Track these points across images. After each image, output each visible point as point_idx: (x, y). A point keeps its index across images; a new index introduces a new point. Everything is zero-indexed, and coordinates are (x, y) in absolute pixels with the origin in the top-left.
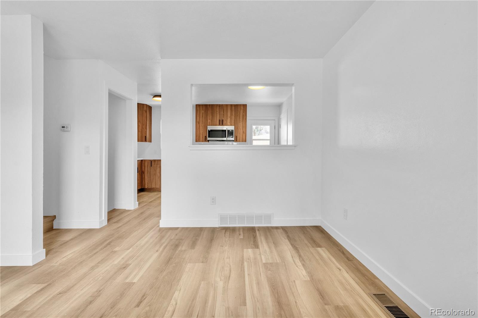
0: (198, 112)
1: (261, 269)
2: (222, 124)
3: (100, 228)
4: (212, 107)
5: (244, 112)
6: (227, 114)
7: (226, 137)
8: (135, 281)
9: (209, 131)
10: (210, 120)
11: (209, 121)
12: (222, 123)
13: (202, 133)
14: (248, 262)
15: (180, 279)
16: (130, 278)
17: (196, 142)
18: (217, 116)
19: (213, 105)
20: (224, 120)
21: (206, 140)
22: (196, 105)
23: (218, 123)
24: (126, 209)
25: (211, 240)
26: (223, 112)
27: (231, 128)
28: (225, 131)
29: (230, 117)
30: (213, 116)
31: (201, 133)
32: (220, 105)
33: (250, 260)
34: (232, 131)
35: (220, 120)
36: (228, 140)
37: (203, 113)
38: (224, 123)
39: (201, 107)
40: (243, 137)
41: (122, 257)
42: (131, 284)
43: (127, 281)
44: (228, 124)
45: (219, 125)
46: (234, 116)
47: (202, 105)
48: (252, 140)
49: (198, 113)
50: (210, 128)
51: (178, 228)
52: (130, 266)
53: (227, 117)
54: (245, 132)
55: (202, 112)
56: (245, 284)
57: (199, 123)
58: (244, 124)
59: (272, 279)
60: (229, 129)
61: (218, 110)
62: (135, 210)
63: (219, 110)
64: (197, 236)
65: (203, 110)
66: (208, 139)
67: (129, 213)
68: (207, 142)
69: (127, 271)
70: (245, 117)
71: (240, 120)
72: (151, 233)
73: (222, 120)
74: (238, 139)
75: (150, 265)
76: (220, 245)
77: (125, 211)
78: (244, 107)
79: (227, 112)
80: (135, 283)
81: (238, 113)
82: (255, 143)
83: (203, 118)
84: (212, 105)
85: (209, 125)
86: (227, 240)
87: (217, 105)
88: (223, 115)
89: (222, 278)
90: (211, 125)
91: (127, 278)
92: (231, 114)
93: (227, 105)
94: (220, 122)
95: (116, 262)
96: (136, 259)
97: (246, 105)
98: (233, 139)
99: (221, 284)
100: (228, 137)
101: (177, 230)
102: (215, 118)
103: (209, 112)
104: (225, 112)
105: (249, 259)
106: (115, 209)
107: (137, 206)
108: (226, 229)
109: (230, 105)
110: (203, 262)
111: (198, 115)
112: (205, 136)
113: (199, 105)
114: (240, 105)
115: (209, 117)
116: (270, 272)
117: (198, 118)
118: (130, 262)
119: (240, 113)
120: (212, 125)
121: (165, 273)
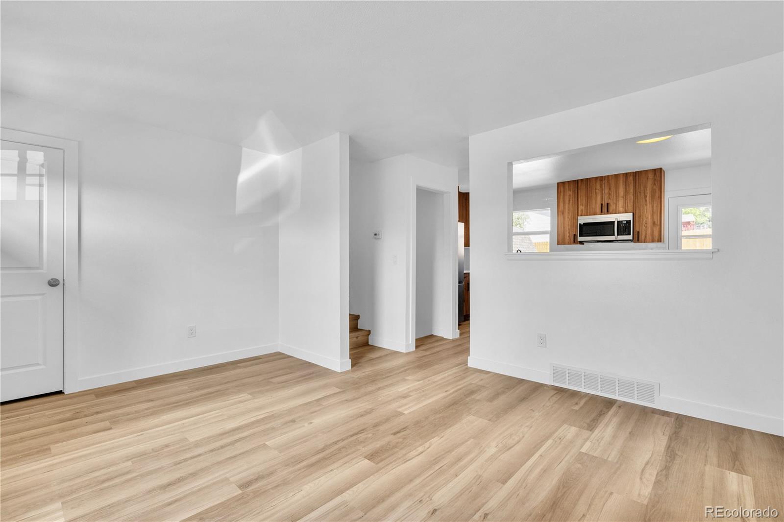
0: (562, 194)
1: (568, 457)
2: (608, 211)
3: (407, 352)
4: (587, 182)
5: (655, 184)
6: (616, 192)
7: (614, 235)
8: (406, 412)
9: (580, 225)
10: (583, 206)
11: (581, 207)
12: (606, 209)
13: (569, 229)
14: (556, 441)
15: (450, 427)
16: (403, 408)
17: (558, 244)
18: (596, 197)
19: (590, 178)
20: (612, 204)
21: (575, 241)
22: (558, 183)
23: (599, 210)
24: (444, 337)
25: (523, 399)
26: (610, 189)
27: (627, 217)
28: (613, 223)
29: (623, 197)
30: (588, 198)
31: (567, 229)
32: (602, 177)
33: (561, 441)
34: (628, 222)
35: (602, 204)
36: (618, 239)
37: (570, 196)
38: (611, 209)
39: (567, 186)
40: (654, 233)
41: (408, 387)
42: (402, 414)
43: (400, 410)
44: (618, 210)
45: (602, 212)
46: (632, 193)
47: (569, 182)
48: (678, 239)
49: (562, 197)
50: (583, 220)
51: (491, 372)
52: (410, 398)
53: (617, 197)
54: (659, 223)
55: (569, 193)
56: (525, 463)
57: (563, 213)
58: (655, 206)
59: (575, 474)
60: (621, 220)
61: (598, 187)
62: (454, 341)
63: (601, 186)
64: (507, 389)
65: (570, 191)
66: (580, 239)
67: (444, 342)
68: (577, 244)
69: (404, 401)
70: (657, 194)
71: (646, 201)
72: (455, 370)
73: (608, 204)
74: (642, 237)
75: (429, 404)
76: (531, 408)
77: (442, 339)
78: (655, 174)
79: (617, 188)
80: (404, 414)
81: (642, 188)
82: (687, 245)
83: (571, 204)
84: (587, 180)
85: (582, 215)
86: (548, 404)
87: (597, 177)
88: (610, 194)
89: (500, 445)
90: (585, 215)
91: (400, 407)
92: (626, 191)
93: (616, 176)
94: (604, 208)
95: (400, 390)
96: (420, 393)
97: (661, 169)
98: (630, 237)
99: (492, 450)
100: (618, 235)
101: (487, 374)
102: (594, 201)
103: (582, 193)
104: (612, 188)
105: (560, 439)
106: (432, 335)
107: (458, 336)
108: (560, 391)
109: (624, 174)
110: (489, 420)
111: (561, 200)
112: (574, 235)
113: (563, 183)
114: (647, 171)
115: (582, 200)
116: (579, 465)
117: (561, 204)
118: (411, 394)
119: (645, 187)
120: (587, 215)
121: (438, 416)
